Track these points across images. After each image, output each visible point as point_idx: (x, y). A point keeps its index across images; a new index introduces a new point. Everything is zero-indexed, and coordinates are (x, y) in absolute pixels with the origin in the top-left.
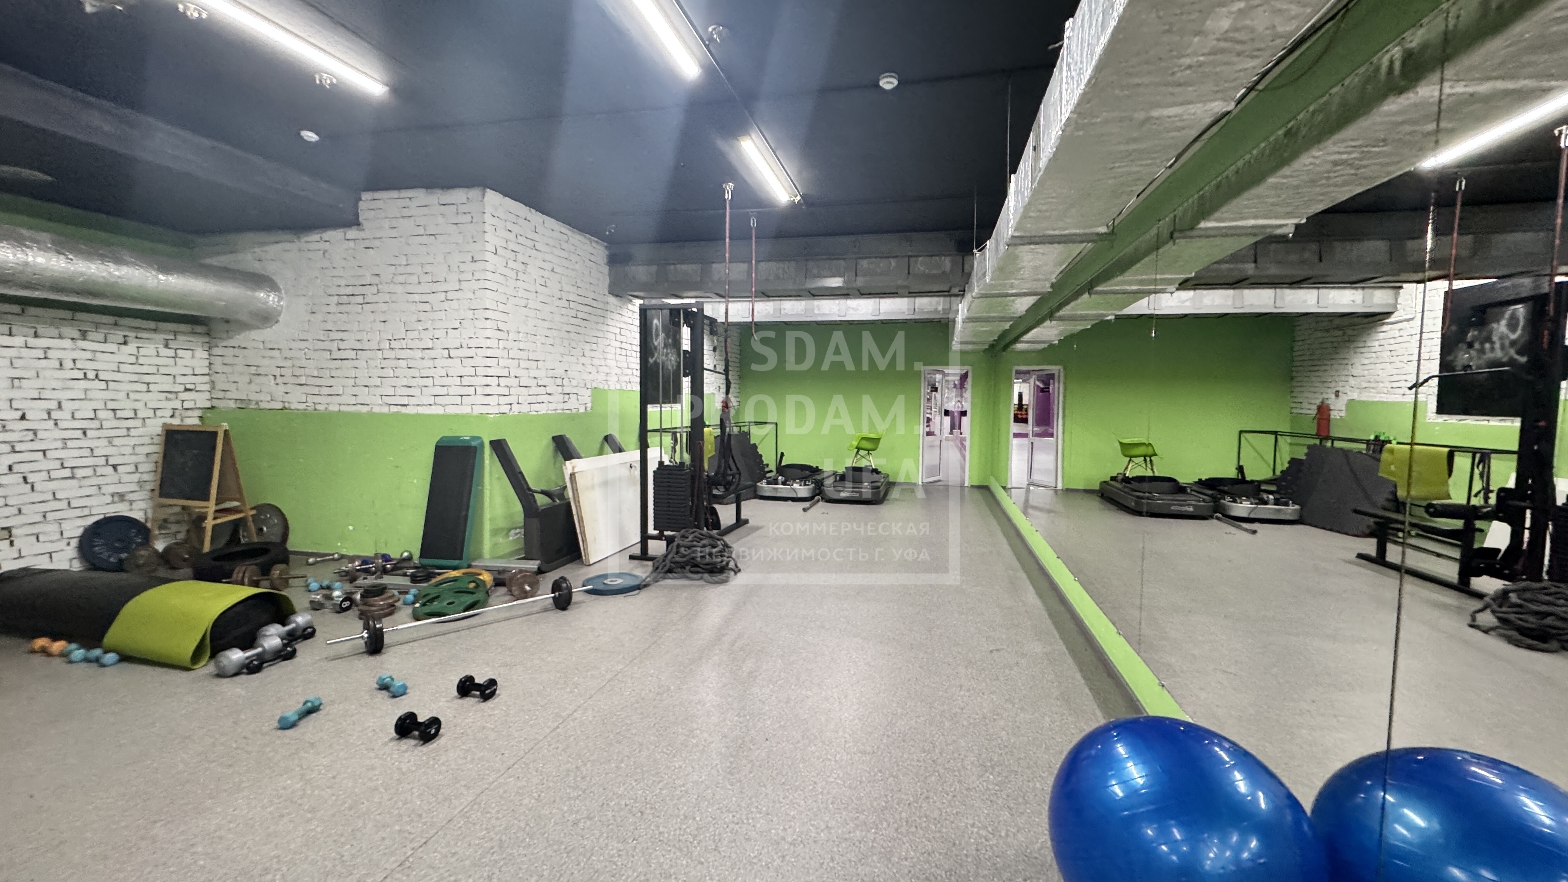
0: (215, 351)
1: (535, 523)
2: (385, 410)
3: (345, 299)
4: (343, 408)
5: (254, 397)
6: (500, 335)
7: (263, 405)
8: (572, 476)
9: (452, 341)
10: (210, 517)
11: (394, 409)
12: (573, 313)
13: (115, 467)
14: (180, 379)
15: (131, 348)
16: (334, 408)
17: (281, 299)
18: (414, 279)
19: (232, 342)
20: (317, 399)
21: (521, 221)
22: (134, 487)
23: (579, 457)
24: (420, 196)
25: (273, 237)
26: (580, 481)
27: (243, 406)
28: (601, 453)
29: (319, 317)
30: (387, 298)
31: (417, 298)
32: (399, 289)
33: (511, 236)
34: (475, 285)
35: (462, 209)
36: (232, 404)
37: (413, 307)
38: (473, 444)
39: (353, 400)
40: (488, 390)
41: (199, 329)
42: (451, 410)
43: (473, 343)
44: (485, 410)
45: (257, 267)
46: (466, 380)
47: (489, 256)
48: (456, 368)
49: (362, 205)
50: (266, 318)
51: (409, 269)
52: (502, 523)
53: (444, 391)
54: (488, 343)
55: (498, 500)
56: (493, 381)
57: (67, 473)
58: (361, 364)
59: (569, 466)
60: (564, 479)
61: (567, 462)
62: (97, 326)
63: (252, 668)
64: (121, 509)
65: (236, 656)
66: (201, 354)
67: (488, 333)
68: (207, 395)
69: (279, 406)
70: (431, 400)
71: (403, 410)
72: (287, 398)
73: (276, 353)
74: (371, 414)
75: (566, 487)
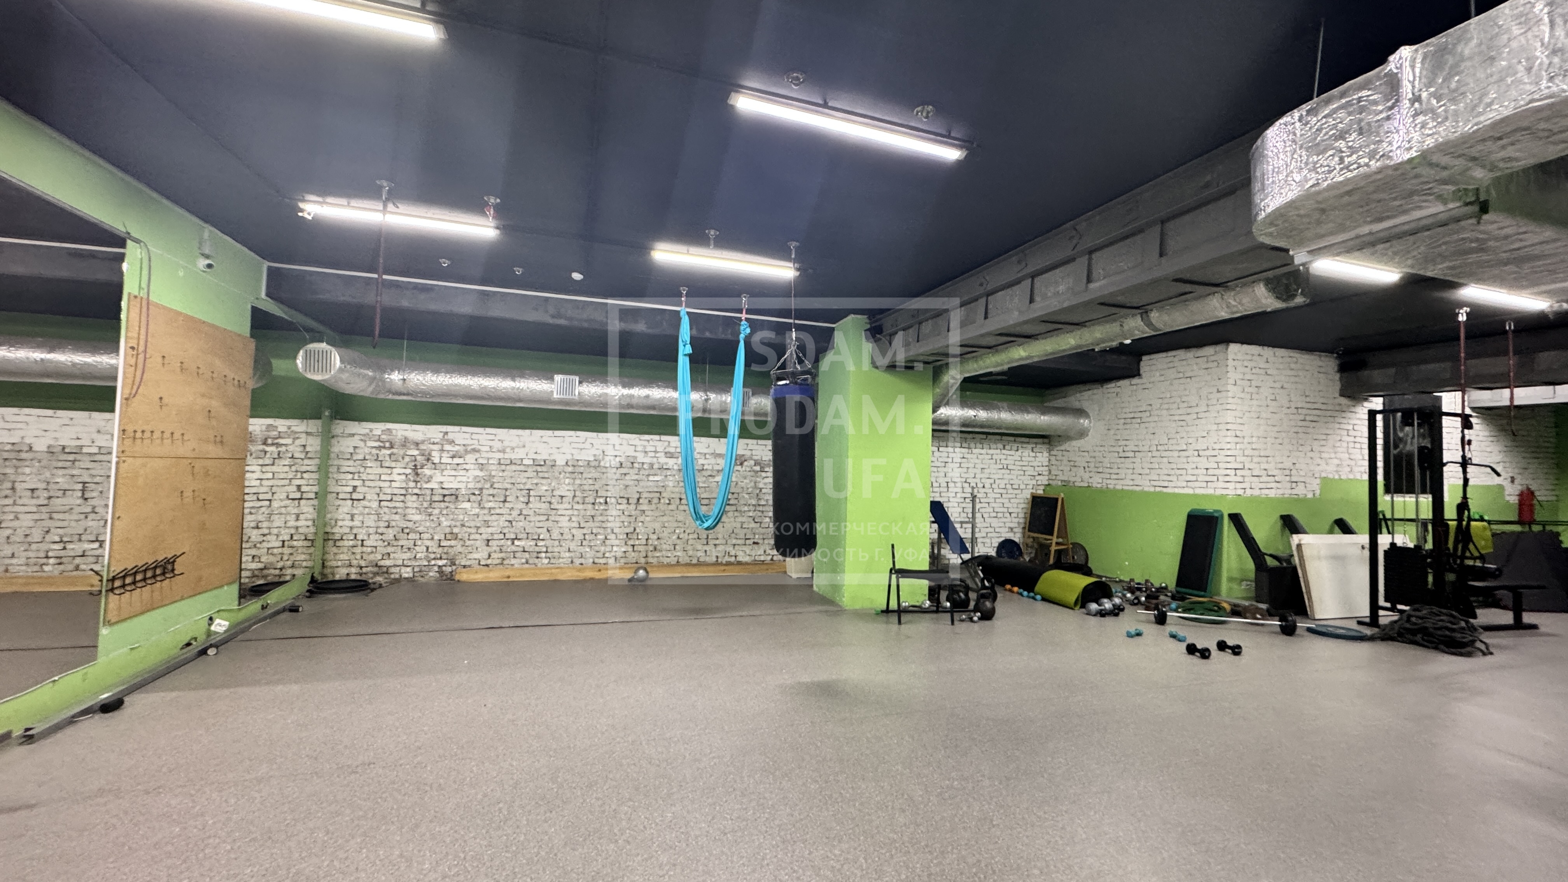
0: (1053, 453)
1: (1265, 576)
2: (1152, 489)
3: (1129, 421)
4: (1125, 488)
5: (1072, 479)
6: (1237, 440)
7: (1076, 484)
8: (1299, 546)
9: (1202, 444)
10: (1054, 544)
11: (1158, 489)
12: (1302, 417)
13: (1010, 513)
14: (1037, 469)
15: (1019, 453)
16: (1119, 487)
17: (1090, 422)
18: (1175, 406)
19: (1062, 448)
20: (1109, 481)
21: (1256, 358)
22: (1016, 525)
23: (1305, 532)
24: (1181, 353)
25: (1088, 387)
26: (1306, 552)
27: (1066, 484)
28: (1331, 532)
29: (1112, 432)
30: (1156, 419)
31: (1177, 418)
32: (1165, 412)
33: (1248, 370)
34: (1219, 407)
35: (1213, 358)
36: (1060, 483)
37: (1174, 425)
38: (1216, 515)
39: (1131, 483)
40: (1227, 479)
41: (1046, 440)
42: (1199, 491)
43: (1217, 446)
44: (1225, 492)
45: (1077, 405)
46: (1210, 472)
47: (1230, 387)
48: (1203, 463)
49: (1142, 364)
50: (1082, 434)
51: (1172, 400)
52: (1236, 574)
53: (1194, 478)
54: (1229, 446)
55: (1233, 557)
56: (1232, 472)
57: (994, 514)
58: (1138, 460)
59: (1296, 539)
60: (1292, 551)
61: (1294, 536)
62: (1009, 442)
63: (1102, 614)
64: (1010, 536)
65: (1094, 606)
66: (1046, 454)
67: (1228, 439)
68: (1047, 478)
69: (1086, 485)
70: (1184, 484)
71: (1165, 490)
72: (1090, 480)
73: (1086, 454)
74: (1143, 492)
75: (1292, 556)
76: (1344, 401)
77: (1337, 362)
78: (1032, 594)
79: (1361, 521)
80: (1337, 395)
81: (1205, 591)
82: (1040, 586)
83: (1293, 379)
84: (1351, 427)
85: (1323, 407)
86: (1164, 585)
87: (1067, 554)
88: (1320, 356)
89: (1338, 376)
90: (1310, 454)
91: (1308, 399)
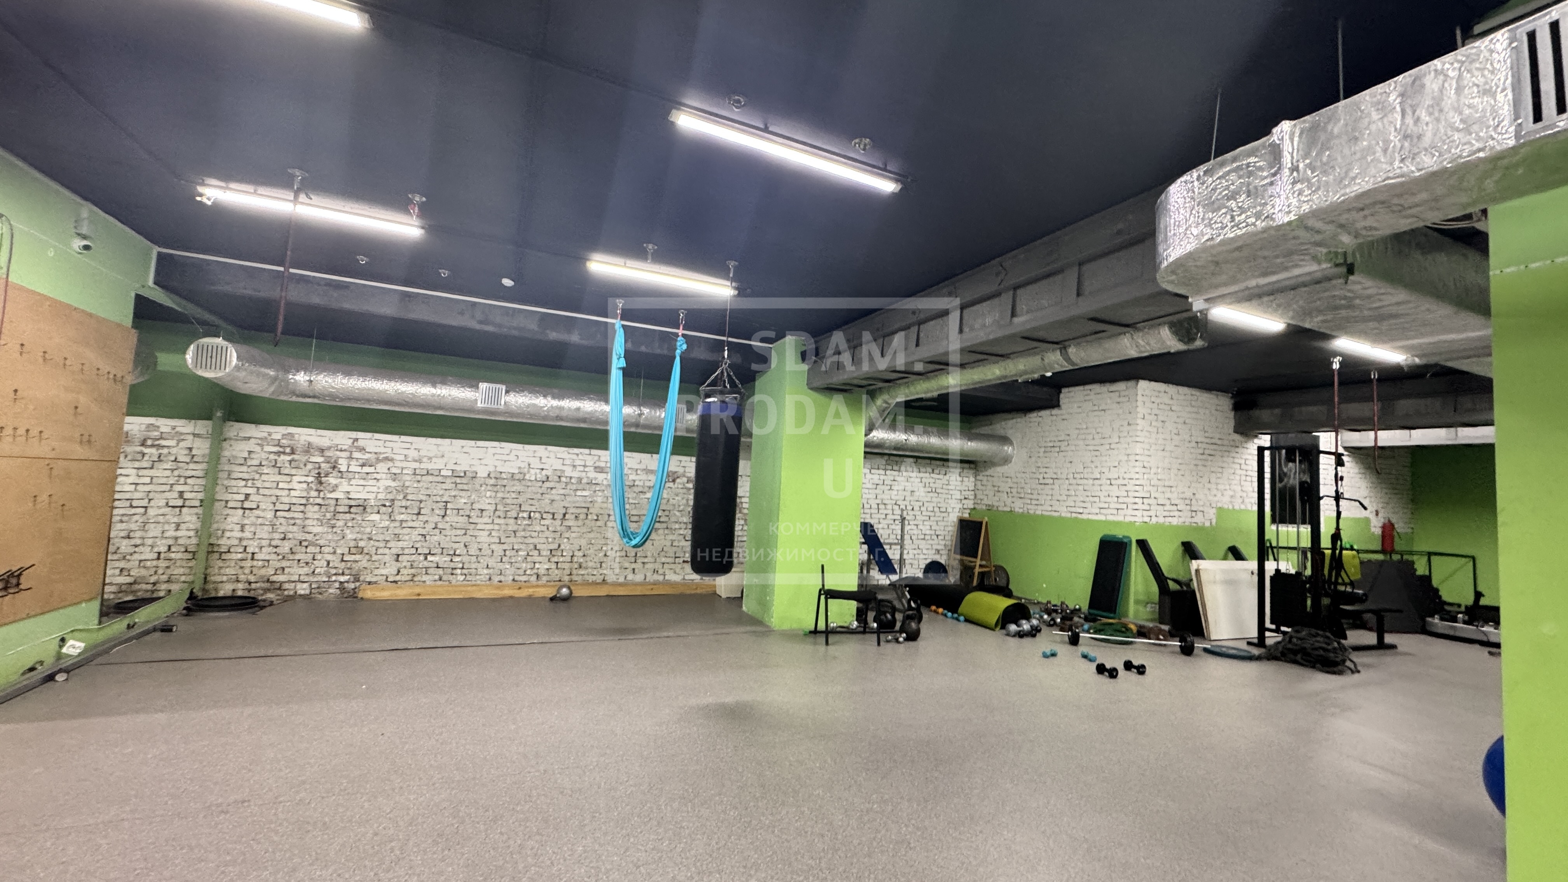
0: (978, 478)
1: (1167, 600)
2: (1069, 515)
3: (1049, 449)
4: (1044, 513)
5: (996, 504)
6: (1144, 470)
7: (1000, 509)
8: (1197, 571)
9: (1113, 474)
10: (977, 567)
11: (1074, 515)
12: (1201, 451)
13: (937, 536)
14: (963, 493)
15: (947, 477)
16: (1039, 512)
17: (1014, 449)
18: (1091, 437)
19: (988, 473)
20: (1029, 507)
21: (1162, 394)
22: (943, 547)
23: (1203, 558)
24: (1096, 388)
25: (1010, 416)
26: (1204, 577)
27: (990, 508)
28: (1225, 558)
29: (1033, 459)
30: (1073, 448)
31: (1091, 448)
32: (1081, 443)
33: (1155, 405)
34: (1129, 440)
35: (1123, 393)
36: (984, 507)
37: (1089, 454)
38: (1125, 540)
39: (1050, 509)
40: (1136, 507)
41: (972, 466)
42: (1110, 518)
43: (1127, 476)
44: (1133, 519)
45: (1001, 432)
46: (1121, 500)
47: (1139, 421)
48: (1115, 491)
49: (1062, 396)
50: (1006, 460)
51: (1088, 431)
52: (1141, 597)
53: (1106, 506)
54: (1137, 476)
55: (1140, 579)
56: (1139, 501)
57: (923, 537)
58: (1056, 487)
59: (1195, 564)
60: (1190, 573)
61: (1193, 561)
62: (938, 466)
63: (1021, 635)
64: (937, 558)
65: (1013, 628)
66: (972, 479)
67: (1137, 470)
68: (972, 502)
69: (1009, 509)
70: (1098, 511)
71: (1079, 516)
72: (1012, 505)
73: (1009, 480)
74: (1060, 517)
75: (1191, 580)
76: (1237, 437)
77: (1232, 401)
78: (956, 615)
79: (1250, 549)
80: (1231, 431)
81: (1115, 613)
82: (964, 608)
83: (1194, 415)
84: (1243, 462)
85: (1219, 442)
86: (1077, 607)
87: (990, 577)
88: (1217, 395)
89: (1233, 413)
90: (1209, 486)
91: (1207, 435)
